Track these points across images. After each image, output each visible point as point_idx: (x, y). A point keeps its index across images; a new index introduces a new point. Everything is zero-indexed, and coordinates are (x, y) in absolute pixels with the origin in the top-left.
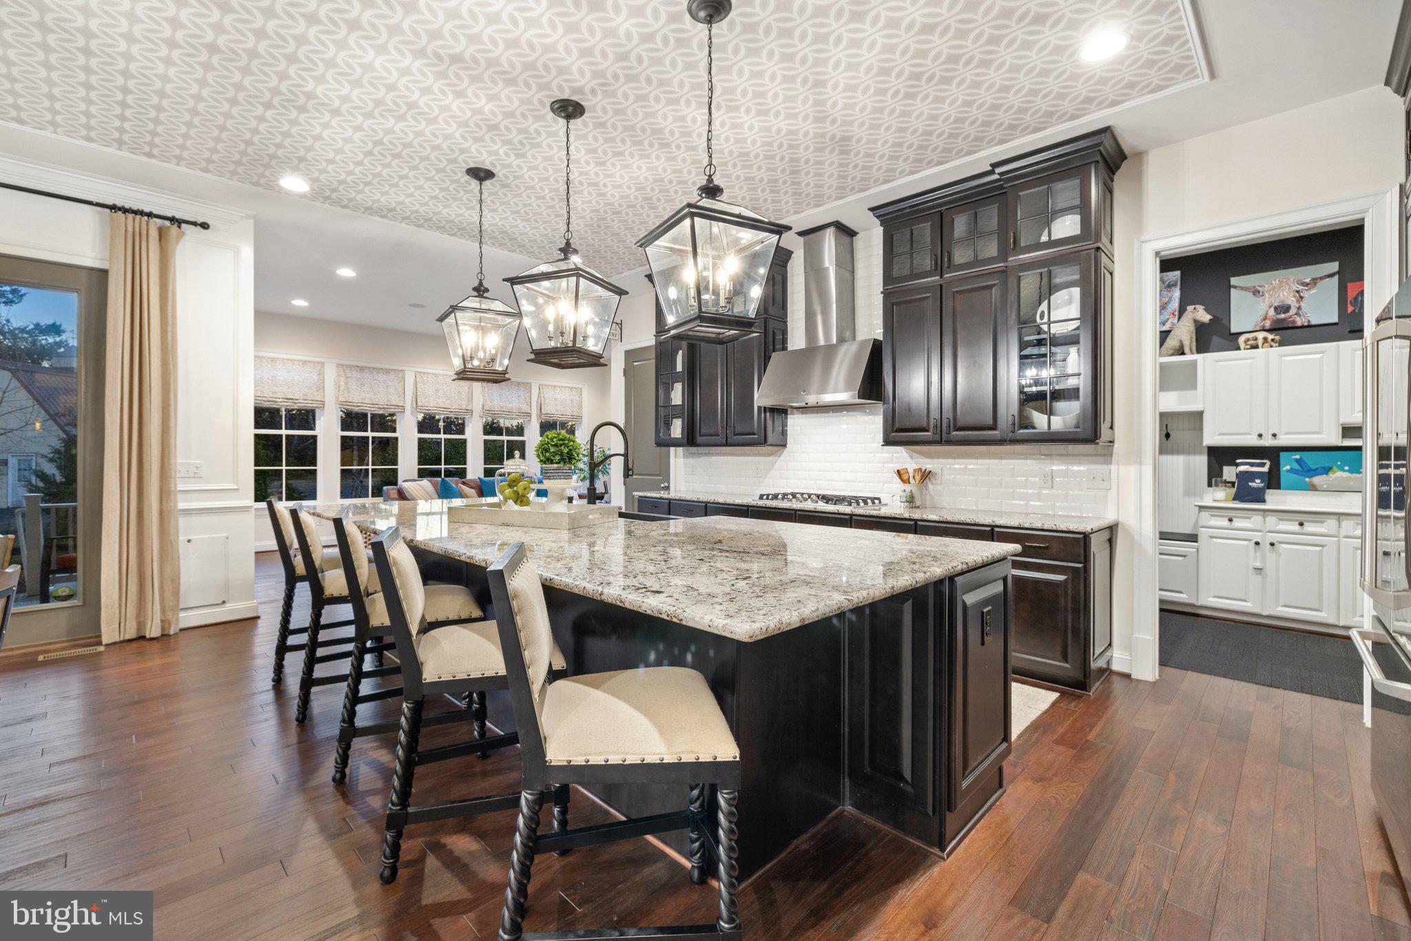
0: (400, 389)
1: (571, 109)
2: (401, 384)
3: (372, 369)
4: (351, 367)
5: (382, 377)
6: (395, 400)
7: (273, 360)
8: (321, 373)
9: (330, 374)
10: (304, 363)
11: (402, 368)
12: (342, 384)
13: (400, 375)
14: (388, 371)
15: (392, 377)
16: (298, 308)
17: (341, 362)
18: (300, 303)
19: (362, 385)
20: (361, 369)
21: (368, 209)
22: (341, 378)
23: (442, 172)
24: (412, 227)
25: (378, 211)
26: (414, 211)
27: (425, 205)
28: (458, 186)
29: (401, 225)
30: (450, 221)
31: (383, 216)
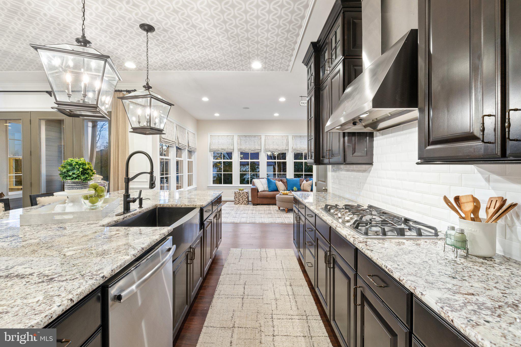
0: (259, 143)
2: (260, 141)
3: (249, 136)
4: (242, 136)
5: (252, 138)
6: (257, 147)
7: (219, 136)
8: (233, 139)
9: (236, 139)
10: (228, 136)
11: (260, 135)
12: (239, 142)
13: (259, 137)
14: (255, 136)
15: (256, 138)
17: (239, 134)
18: (217, 115)
19: (246, 142)
20: (246, 136)
21: (161, 68)
22: (239, 140)
23: (140, 35)
24: (184, 71)
25: (164, 67)
26: (171, 62)
27: (168, 58)
28: (157, 41)
29: (180, 71)
30: (186, 62)
31: (169, 69)
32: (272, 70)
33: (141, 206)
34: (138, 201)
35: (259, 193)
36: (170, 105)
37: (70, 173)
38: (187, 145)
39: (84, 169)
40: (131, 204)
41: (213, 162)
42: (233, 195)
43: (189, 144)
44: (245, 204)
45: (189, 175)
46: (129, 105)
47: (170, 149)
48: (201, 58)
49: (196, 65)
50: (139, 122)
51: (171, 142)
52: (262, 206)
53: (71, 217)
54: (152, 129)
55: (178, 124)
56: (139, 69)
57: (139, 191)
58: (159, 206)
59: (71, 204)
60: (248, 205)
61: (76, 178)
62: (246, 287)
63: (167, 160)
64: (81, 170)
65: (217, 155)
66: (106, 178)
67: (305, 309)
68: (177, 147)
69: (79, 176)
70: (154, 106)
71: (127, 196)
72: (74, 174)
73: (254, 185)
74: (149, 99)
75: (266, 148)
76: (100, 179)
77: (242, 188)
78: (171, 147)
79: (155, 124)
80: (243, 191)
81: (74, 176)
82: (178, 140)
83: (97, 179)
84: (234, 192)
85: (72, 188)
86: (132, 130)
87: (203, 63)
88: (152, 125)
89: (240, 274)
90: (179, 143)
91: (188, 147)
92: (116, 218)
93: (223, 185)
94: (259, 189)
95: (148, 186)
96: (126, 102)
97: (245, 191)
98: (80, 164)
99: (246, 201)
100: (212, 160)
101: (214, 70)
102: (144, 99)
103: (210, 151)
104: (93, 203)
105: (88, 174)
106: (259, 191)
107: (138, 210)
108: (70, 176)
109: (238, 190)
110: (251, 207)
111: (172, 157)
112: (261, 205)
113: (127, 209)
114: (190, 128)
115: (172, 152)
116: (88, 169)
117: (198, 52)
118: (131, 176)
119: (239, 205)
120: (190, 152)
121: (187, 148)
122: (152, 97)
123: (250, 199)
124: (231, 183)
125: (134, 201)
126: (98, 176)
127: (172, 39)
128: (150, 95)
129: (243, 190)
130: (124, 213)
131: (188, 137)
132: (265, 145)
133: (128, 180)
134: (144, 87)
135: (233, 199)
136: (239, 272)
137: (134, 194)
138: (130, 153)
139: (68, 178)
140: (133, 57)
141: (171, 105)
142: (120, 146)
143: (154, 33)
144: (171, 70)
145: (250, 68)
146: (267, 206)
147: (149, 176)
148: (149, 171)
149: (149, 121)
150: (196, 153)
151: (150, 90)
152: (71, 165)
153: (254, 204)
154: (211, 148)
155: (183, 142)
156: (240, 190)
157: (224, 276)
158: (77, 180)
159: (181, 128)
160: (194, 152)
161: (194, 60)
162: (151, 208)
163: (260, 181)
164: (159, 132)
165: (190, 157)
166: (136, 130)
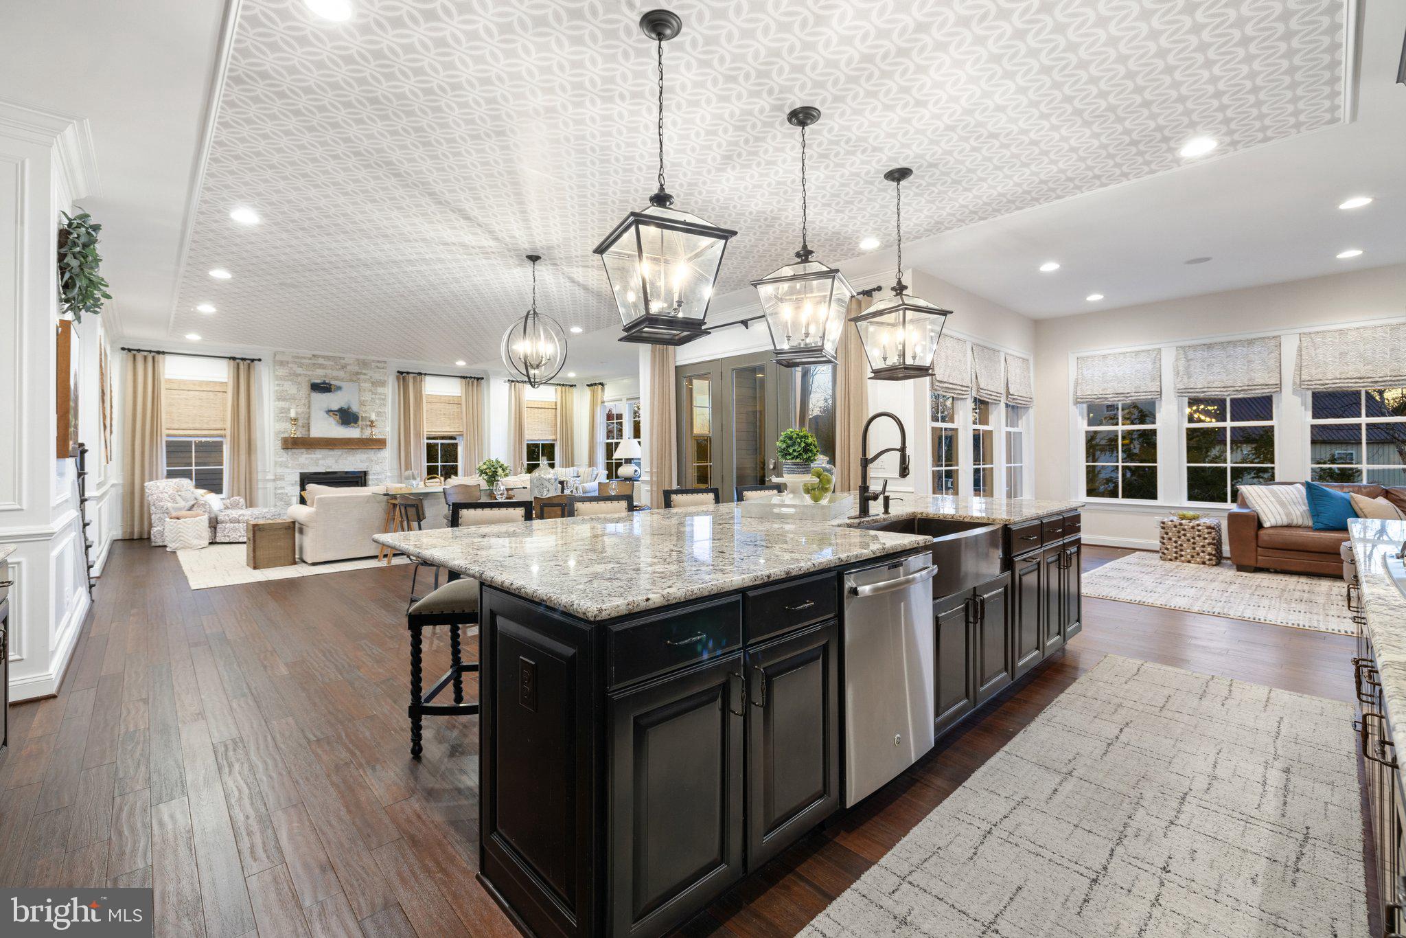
0: (1272, 363)
1: (801, 116)
2: (1276, 354)
3: (1234, 344)
4: (1195, 348)
5: (1239, 351)
6: (1264, 378)
7: (1104, 357)
8: (1157, 361)
9: (1168, 360)
10: (1137, 353)
11: (1272, 334)
12: (1181, 369)
13: (1273, 342)
14: (1251, 342)
15: (1256, 348)
16: (1094, 303)
17: (1184, 344)
18: (1095, 297)
19: (1211, 365)
20: (1210, 347)
21: (931, 231)
22: (1182, 363)
23: (885, 190)
24: (982, 222)
25: (937, 228)
26: (949, 214)
27: (943, 208)
28: (917, 187)
29: (972, 225)
30: (985, 204)
31: (947, 228)
32: (1266, 139)
33: (886, 512)
34: (881, 499)
35: (1262, 532)
36: (945, 313)
37: (791, 451)
38: (1003, 391)
39: (807, 445)
40: (871, 502)
41: (1087, 432)
42: (1158, 532)
43: (1008, 389)
44: (1204, 563)
45: (1009, 469)
46: (867, 328)
47: (958, 404)
48: (1019, 185)
49: (1009, 201)
50: (885, 359)
51: (959, 388)
52: (1279, 577)
53: (792, 510)
54: (907, 368)
55: (977, 342)
56: (886, 246)
57: (882, 482)
58: (919, 516)
59: (791, 496)
60: (1215, 568)
61: (797, 457)
62: (1126, 729)
63: (949, 433)
64: (803, 445)
65: (1100, 412)
66: (832, 461)
67: (1309, 824)
68: (975, 399)
69: (800, 454)
70: (912, 321)
71: (864, 488)
72: (794, 451)
73: (1244, 504)
74: (901, 312)
75: (1304, 377)
76: (825, 462)
77: (1191, 513)
78: (958, 399)
79: (914, 358)
80: (1195, 523)
81: (795, 454)
82: (977, 382)
83: (821, 461)
84: (1159, 526)
85: (792, 472)
86: (873, 375)
87: (1029, 193)
88: (909, 361)
89: (1120, 705)
90: (978, 389)
91: (1007, 396)
92: (849, 521)
93: (1120, 500)
94: (1263, 517)
95: (897, 475)
96: (862, 324)
97: (1201, 521)
98: (802, 437)
99: (1210, 554)
100: (1082, 426)
101: (1059, 197)
102: (893, 314)
103: (1076, 403)
104: (816, 499)
105: (811, 451)
106: (1267, 524)
107: (882, 516)
108: (790, 454)
109: (1176, 519)
110: (1227, 573)
111: (964, 422)
112: (1277, 572)
113: (864, 510)
114: (1013, 346)
115: (961, 413)
116: (811, 444)
117: (1010, 177)
118: (870, 455)
119: (1177, 563)
120: (1015, 409)
121: (1003, 399)
122: (906, 309)
123: (1226, 549)
124: (1153, 496)
125: (875, 498)
126: (821, 456)
127: (947, 174)
128: (904, 304)
129: (1194, 518)
130: (860, 517)
131: (1006, 371)
132: (1300, 367)
133: (865, 462)
134: (893, 289)
135: (1155, 543)
136: (1116, 701)
137: (875, 487)
138: (870, 416)
139: (788, 457)
140: (875, 229)
141: (945, 315)
142: (852, 407)
143: (912, 177)
144: (950, 228)
145: (1177, 161)
146: (1303, 580)
147: (898, 454)
148: (899, 446)
149: (903, 355)
150: (1031, 411)
151: (904, 292)
152: (791, 438)
153: (1241, 568)
154: (1079, 393)
155: (992, 385)
156: (1183, 517)
157: (1073, 697)
158: (798, 460)
159: (985, 351)
160: (1026, 408)
161: (1004, 195)
162: (905, 517)
163: (1274, 494)
164: (922, 371)
165: (1011, 422)
166: (879, 374)
